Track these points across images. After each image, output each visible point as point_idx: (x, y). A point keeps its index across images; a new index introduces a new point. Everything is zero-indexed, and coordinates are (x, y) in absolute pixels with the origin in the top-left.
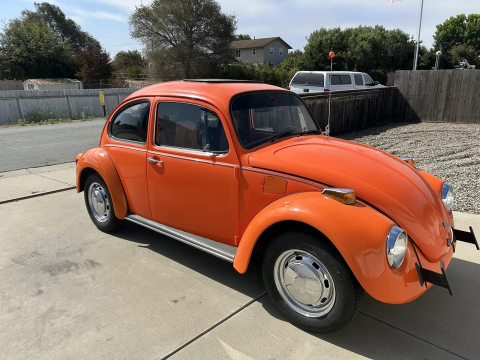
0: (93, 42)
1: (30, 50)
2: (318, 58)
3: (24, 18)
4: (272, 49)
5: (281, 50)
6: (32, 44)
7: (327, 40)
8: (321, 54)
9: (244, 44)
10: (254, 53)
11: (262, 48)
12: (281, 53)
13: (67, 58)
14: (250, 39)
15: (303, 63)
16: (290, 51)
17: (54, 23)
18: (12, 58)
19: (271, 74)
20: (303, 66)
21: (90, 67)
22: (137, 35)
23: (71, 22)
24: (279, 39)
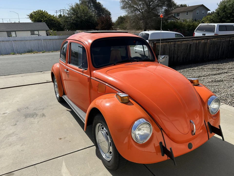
0: (108, 12)
1: (78, 17)
2: (222, 16)
3: (80, 2)
4: (198, 11)
5: (203, 12)
6: (79, 15)
7: (230, 5)
8: (224, 13)
9: (183, 9)
10: (187, 14)
11: (192, 11)
12: (203, 14)
13: (93, 20)
14: (186, 6)
15: (213, 19)
16: (209, 12)
17: (92, 4)
18: (71, 21)
19: (192, 25)
20: (213, 20)
21: (102, 24)
22: (123, 8)
23: (99, 3)
24: (202, 6)
